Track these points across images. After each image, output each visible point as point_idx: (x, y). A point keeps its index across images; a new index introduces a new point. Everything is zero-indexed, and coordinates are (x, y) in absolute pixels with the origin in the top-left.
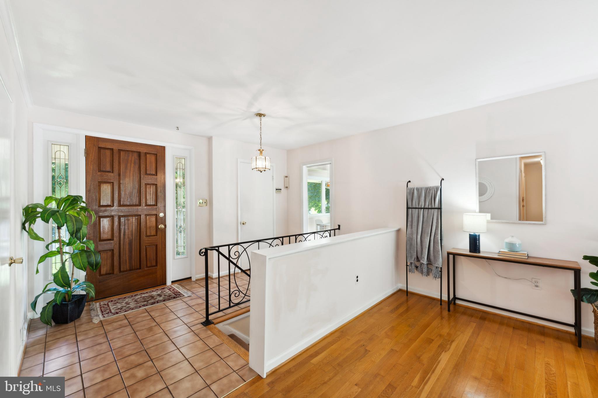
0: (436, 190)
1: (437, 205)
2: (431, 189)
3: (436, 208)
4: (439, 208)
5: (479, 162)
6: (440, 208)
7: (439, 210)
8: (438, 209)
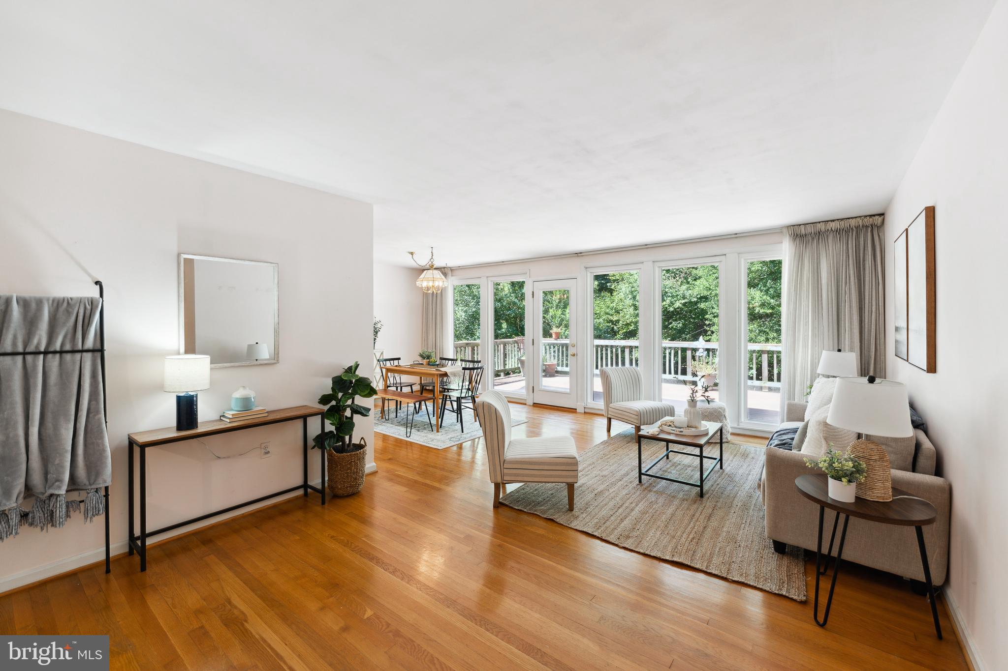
0: (89, 307)
1: (90, 343)
2: (76, 304)
3: (88, 351)
4: (96, 348)
5: (185, 259)
6: (99, 350)
7: (99, 355)
8: (93, 351)
